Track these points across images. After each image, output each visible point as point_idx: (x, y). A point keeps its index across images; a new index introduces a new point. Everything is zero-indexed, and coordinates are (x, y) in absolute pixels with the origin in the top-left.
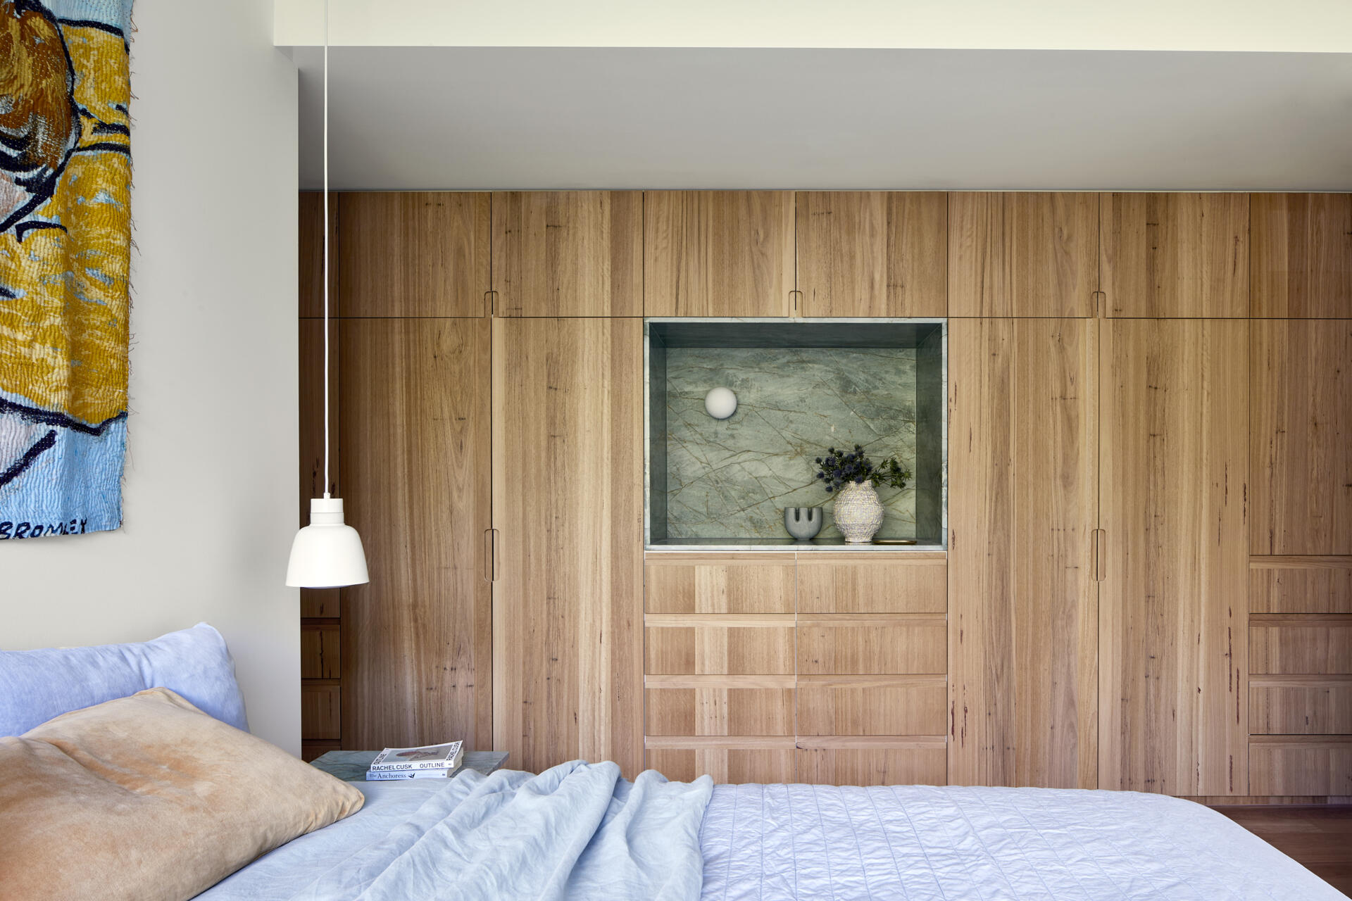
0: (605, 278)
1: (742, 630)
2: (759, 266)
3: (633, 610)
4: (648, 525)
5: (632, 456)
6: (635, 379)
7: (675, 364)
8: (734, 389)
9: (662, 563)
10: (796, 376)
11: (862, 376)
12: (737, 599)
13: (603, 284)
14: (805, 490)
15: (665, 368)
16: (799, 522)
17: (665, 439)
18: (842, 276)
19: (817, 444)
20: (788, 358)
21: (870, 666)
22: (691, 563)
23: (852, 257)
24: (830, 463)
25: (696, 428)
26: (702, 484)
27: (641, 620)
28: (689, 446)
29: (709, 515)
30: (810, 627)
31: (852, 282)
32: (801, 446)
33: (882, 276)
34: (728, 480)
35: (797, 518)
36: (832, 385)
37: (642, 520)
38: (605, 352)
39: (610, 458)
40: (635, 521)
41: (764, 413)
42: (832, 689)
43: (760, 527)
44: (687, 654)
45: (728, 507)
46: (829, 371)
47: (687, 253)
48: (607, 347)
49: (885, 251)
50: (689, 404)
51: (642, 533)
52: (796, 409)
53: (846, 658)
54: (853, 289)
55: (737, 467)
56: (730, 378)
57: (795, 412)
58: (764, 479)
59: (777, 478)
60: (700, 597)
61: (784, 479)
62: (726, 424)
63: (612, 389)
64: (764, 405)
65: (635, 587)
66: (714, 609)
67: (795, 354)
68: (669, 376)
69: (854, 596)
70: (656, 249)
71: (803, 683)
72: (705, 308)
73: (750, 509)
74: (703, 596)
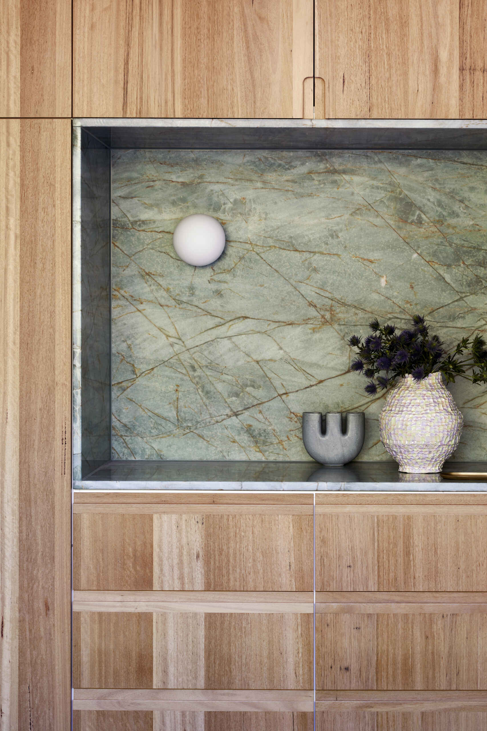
0: (12, 57)
1: (227, 618)
2: (256, 37)
3: (53, 585)
4: (78, 449)
5: (52, 339)
6: (58, 216)
7: (126, 175)
8: (222, 216)
9: (100, 509)
10: (322, 195)
11: (432, 196)
12: (220, 568)
13: (8, 65)
14: (338, 381)
15: (108, 181)
16: (327, 437)
17: (108, 298)
18: (388, 55)
19: (357, 307)
20: (309, 165)
21: (434, 677)
22: (146, 509)
23: (404, 24)
24: (372, 346)
25: (160, 280)
26: (168, 372)
27: (66, 601)
28: (148, 309)
29: (179, 422)
30: (336, 614)
31: (405, 63)
32: (331, 310)
33: (451, 54)
34: (211, 366)
35: (323, 431)
36: (383, 210)
37: (68, 440)
38: (11, 174)
39: (18, 341)
40: (58, 442)
41: (270, 256)
42: (372, 714)
43: (264, 443)
44: (140, 656)
45: (212, 410)
46: (378, 188)
47: (141, 17)
48: (14, 166)
49: (457, 14)
50: (148, 241)
51: (68, 462)
52: (323, 248)
53: (395, 663)
54: (405, 74)
55: (226, 344)
56: (215, 199)
57: (321, 253)
58: (271, 364)
59: (292, 362)
60: (161, 565)
61: (303, 363)
62: (208, 272)
63: (22, 231)
64: (271, 242)
65: (57, 548)
66: (183, 584)
67: (322, 158)
68: (114, 195)
69: (407, 565)
70: (93, 9)
71: (326, 704)
72: (170, 103)
73: (247, 413)
74: (165, 562)
